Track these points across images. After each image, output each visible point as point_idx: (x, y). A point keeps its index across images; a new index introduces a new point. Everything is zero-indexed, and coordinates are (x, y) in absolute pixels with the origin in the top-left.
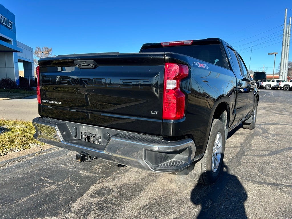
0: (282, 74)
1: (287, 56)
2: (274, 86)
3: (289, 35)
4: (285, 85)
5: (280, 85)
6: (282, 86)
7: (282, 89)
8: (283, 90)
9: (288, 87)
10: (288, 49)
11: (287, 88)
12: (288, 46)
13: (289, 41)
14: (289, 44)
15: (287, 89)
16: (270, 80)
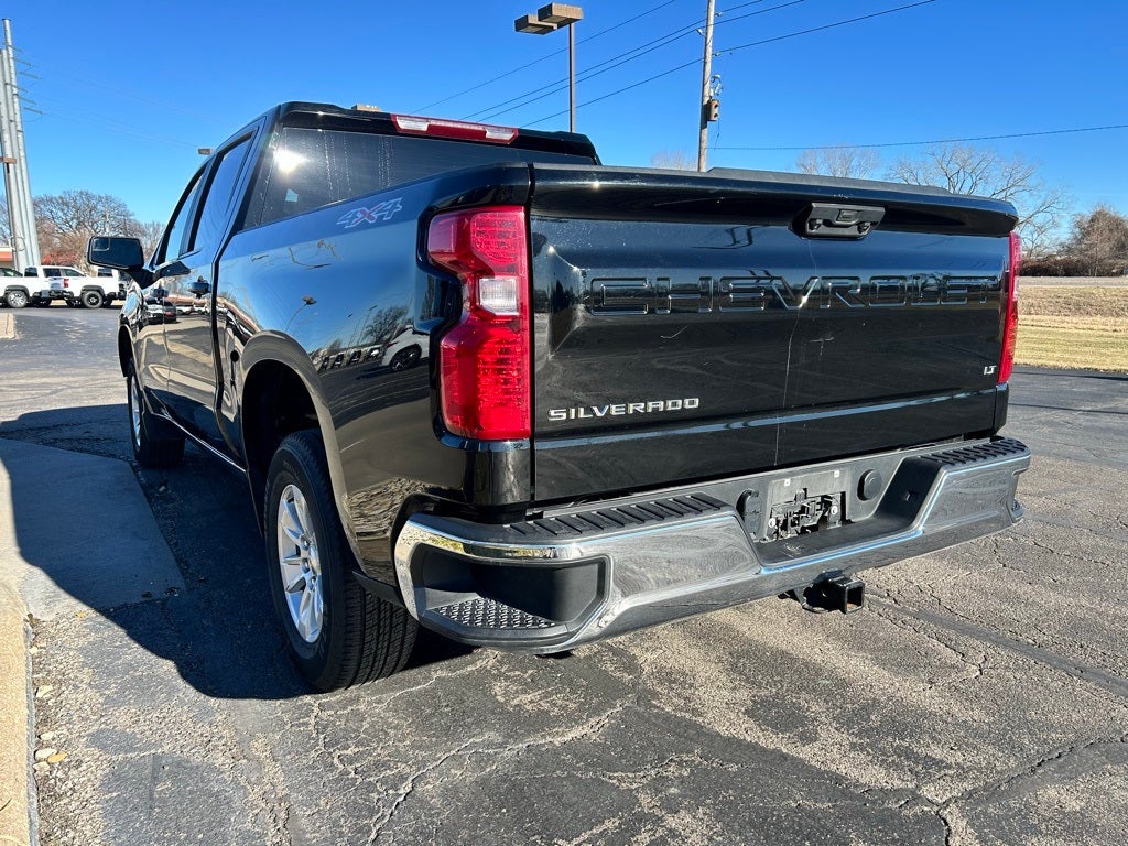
0: (21, 246)
1: (24, 174)
2: (40, 293)
3: (15, 91)
4: (86, 289)
5: (67, 289)
6: (77, 294)
7: (74, 303)
8: (82, 306)
9: (98, 294)
10: (21, 147)
11: (94, 300)
12: (20, 135)
13: (18, 112)
14: (19, 128)
15: (97, 302)
16: (10, 270)
